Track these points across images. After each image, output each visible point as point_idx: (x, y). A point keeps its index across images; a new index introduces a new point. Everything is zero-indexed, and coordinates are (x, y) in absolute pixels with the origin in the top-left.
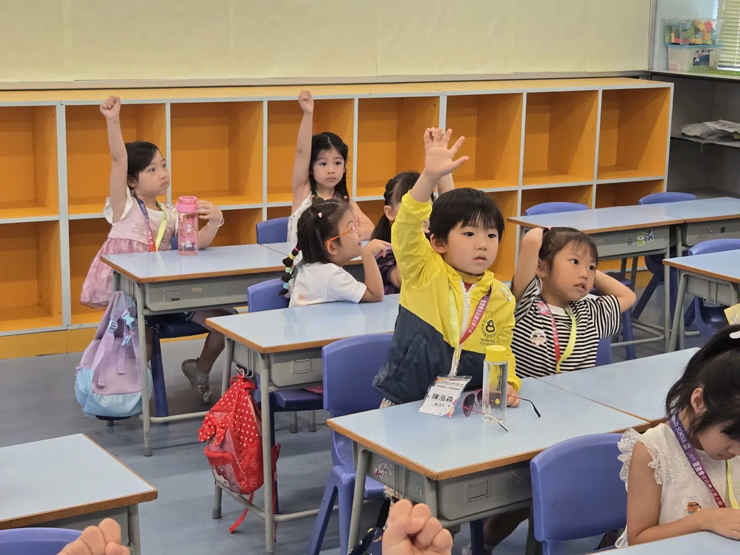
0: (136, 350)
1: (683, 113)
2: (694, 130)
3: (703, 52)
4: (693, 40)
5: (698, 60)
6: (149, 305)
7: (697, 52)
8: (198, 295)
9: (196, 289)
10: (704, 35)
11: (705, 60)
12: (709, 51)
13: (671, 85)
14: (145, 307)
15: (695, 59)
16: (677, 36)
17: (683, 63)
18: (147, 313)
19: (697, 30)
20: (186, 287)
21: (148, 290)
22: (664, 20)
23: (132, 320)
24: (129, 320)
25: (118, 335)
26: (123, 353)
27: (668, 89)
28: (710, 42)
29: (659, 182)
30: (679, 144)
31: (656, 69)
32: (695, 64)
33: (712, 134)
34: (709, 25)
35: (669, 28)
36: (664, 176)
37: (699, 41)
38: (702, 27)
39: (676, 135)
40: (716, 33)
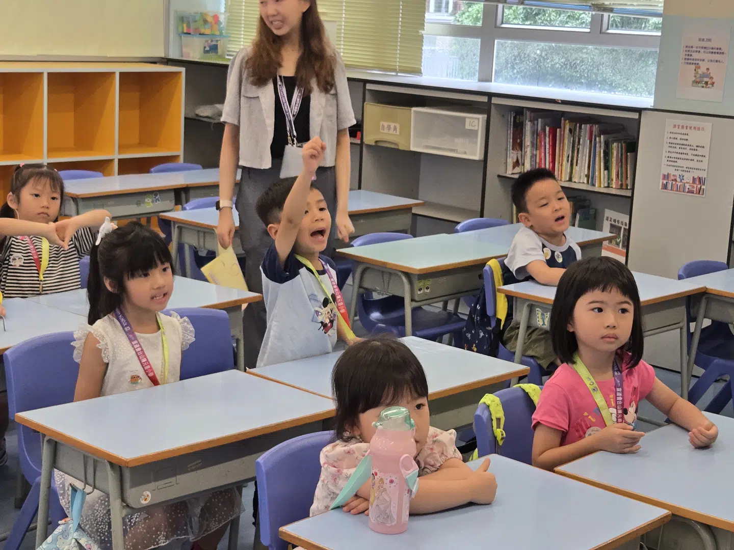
2: (206, 111)
3: (212, 41)
4: (202, 31)
5: (207, 49)
7: (207, 41)
10: (212, 26)
11: (214, 48)
12: (217, 41)
13: (183, 70)
15: (205, 47)
16: (189, 26)
17: (194, 52)
19: (205, 21)
22: (176, 11)
27: (180, 73)
28: (218, 33)
30: (194, 123)
31: (171, 56)
32: (206, 52)
34: (216, 18)
35: (182, 19)
36: (180, 152)
37: (207, 31)
38: (209, 19)
39: (191, 115)
40: (223, 25)
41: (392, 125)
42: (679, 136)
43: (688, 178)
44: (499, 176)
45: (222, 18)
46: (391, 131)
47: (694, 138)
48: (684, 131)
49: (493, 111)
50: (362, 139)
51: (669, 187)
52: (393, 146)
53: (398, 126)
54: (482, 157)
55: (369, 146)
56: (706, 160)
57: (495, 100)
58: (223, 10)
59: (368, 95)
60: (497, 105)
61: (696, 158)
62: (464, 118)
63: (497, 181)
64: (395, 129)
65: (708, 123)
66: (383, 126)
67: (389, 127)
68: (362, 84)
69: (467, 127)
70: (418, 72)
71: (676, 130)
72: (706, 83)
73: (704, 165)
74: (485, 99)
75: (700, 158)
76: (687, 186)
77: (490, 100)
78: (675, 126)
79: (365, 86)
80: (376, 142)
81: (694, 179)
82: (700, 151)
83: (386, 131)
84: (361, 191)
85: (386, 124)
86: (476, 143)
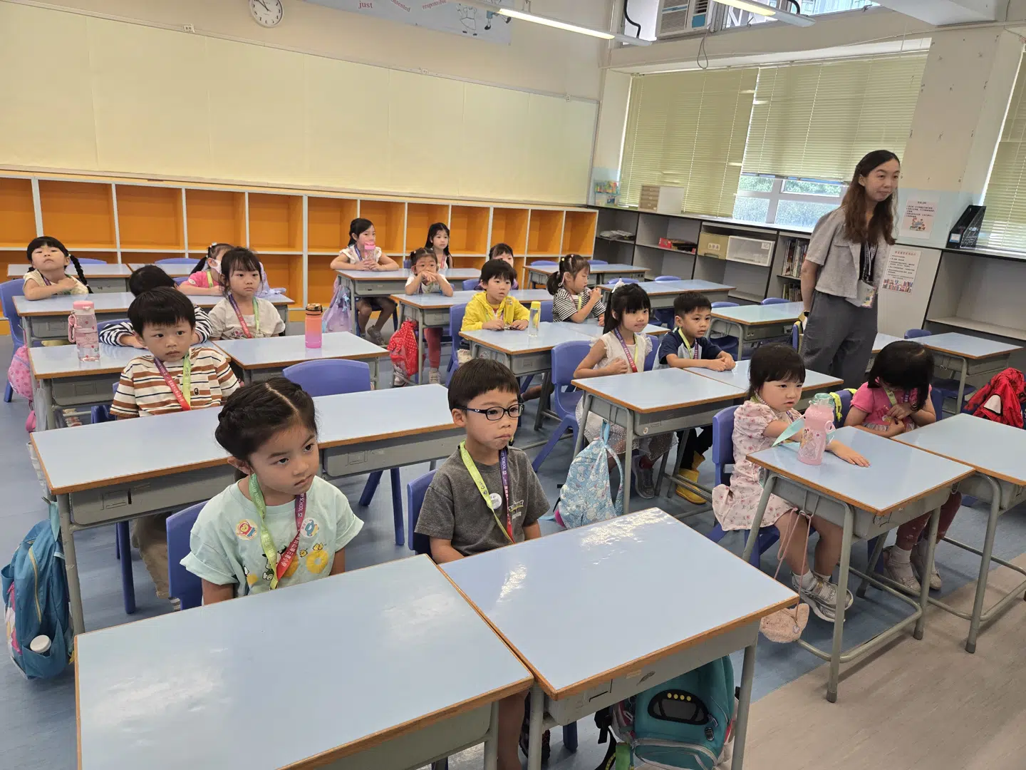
0: (349, 314)
1: (602, 226)
2: (606, 234)
3: (612, 197)
4: (608, 191)
6: (357, 291)
7: (610, 197)
8: (380, 289)
9: (380, 285)
10: (613, 189)
11: (613, 201)
12: (615, 196)
13: (597, 211)
14: (355, 293)
15: (609, 200)
16: (601, 188)
17: (602, 202)
18: (356, 295)
19: (610, 186)
20: (374, 284)
21: (357, 284)
22: (594, 180)
23: (348, 299)
24: (346, 299)
25: (340, 306)
26: (343, 315)
27: (595, 213)
28: (615, 192)
29: (590, 257)
30: (599, 240)
31: (590, 204)
32: (608, 202)
33: (614, 236)
34: (615, 184)
35: (597, 184)
36: (592, 256)
37: (610, 191)
38: (612, 185)
39: (598, 236)
40: (619, 188)
41: (716, 245)
42: (898, 258)
43: (901, 282)
44: (778, 276)
45: (618, 184)
46: (715, 249)
47: (908, 259)
48: (902, 255)
49: (779, 240)
50: (697, 252)
51: (888, 287)
52: (716, 257)
53: (719, 246)
54: (769, 265)
55: (700, 256)
56: (914, 273)
57: (781, 233)
58: (618, 179)
59: (703, 228)
60: (781, 236)
61: (908, 271)
62: (761, 243)
63: (776, 279)
64: (717, 247)
65: (918, 252)
66: (710, 246)
67: (714, 246)
69: (764, 248)
70: (731, 217)
71: (897, 254)
72: (920, 228)
73: (913, 275)
74: (776, 233)
75: (911, 271)
76: (900, 287)
77: (778, 233)
78: (896, 252)
79: (701, 223)
80: (705, 254)
81: (905, 283)
82: (911, 267)
83: (711, 248)
84: (694, 280)
85: (712, 245)
86: (768, 257)
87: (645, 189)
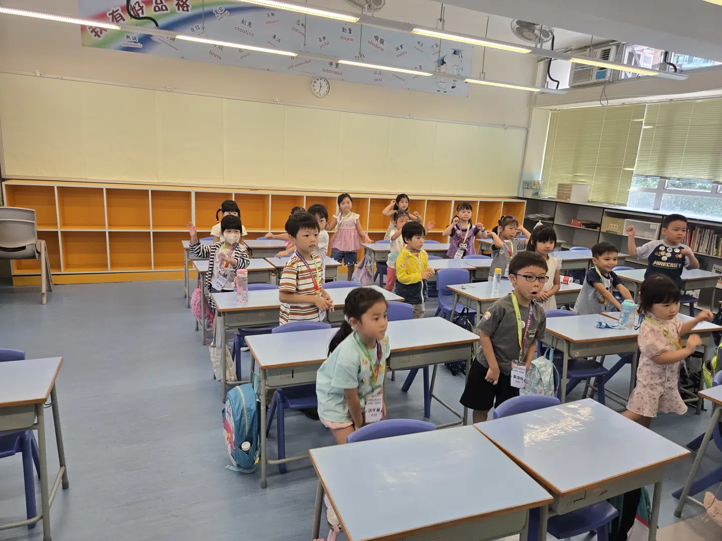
1: (529, 211)
2: (532, 217)
3: (536, 191)
4: (533, 188)
11: (537, 194)
12: (538, 191)
15: (534, 194)
16: (528, 186)
19: (535, 184)
22: (523, 180)
27: (524, 202)
28: (538, 188)
30: (527, 221)
31: (520, 197)
32: (533, 196)
33: (538, 218)
34: (538, 182)
35: (525, 183)
39: (527, 218)
40: (541, 185)
41: (615, 225)
50: (600, 230)
52: (614, 233)
53: (617, 226)
55: (602, 232)
58: (540, 179)
59: (604, 213)
62: (650, 224)
66: (610, 226)
67: (613, 226)
68: (602, 209)
69: (651, 227)
70: (625, 205)
74: (661, 217)
79: (604, 210)
80: (607, 231)
86: (655, 234)
87: (561, 186)
